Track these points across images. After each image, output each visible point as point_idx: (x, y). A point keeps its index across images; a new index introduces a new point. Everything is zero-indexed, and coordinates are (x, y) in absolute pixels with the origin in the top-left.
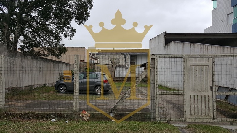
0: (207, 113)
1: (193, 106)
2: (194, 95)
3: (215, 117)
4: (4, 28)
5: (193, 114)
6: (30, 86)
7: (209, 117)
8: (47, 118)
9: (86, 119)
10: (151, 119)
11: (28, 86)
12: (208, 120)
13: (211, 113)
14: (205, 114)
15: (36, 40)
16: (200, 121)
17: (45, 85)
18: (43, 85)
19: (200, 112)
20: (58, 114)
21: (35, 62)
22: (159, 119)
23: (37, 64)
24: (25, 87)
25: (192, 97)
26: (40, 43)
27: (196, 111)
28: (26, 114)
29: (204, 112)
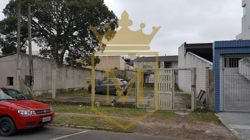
0: (168, 104)
1: (160, 100)
2: (161, 93)
3: (174, 107)
4: (55, 47)
5: (160, 105)
6: (72, 88)
7: (170, 107)
8: (77, 105)
9: (98, 106)
10: (135, 107)
11: (70, 89)
12: (169, 109)
13: (171, 105)
14: (168, 105)
15: (78, 53)
16: (164, 109)
17: (83, 88)
18: (81, 88)
19: (164, 104)
20: (83, 103)
21: (76, 71)
22: (139, 107)
23: (77, 72)
24: (69, 89)
25: (160, 94)
26: (80, 55)
27: (162, 103)
28: (66, 102)
29: (166, 104)
